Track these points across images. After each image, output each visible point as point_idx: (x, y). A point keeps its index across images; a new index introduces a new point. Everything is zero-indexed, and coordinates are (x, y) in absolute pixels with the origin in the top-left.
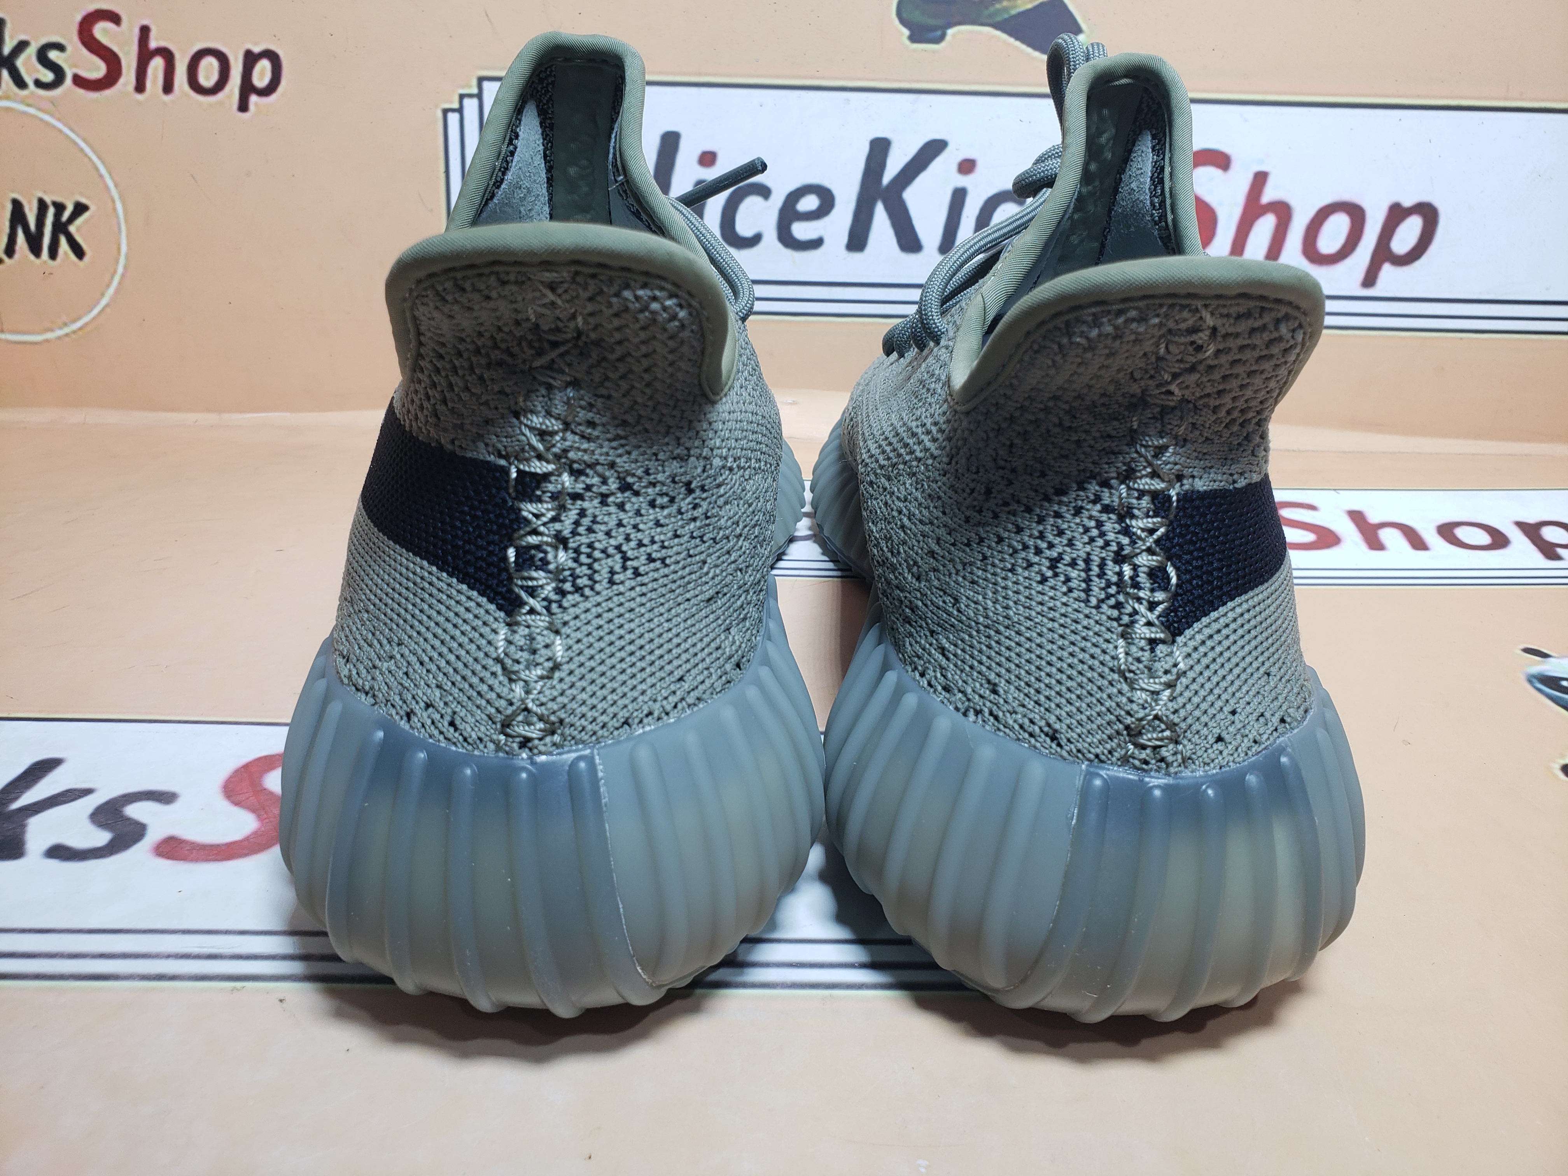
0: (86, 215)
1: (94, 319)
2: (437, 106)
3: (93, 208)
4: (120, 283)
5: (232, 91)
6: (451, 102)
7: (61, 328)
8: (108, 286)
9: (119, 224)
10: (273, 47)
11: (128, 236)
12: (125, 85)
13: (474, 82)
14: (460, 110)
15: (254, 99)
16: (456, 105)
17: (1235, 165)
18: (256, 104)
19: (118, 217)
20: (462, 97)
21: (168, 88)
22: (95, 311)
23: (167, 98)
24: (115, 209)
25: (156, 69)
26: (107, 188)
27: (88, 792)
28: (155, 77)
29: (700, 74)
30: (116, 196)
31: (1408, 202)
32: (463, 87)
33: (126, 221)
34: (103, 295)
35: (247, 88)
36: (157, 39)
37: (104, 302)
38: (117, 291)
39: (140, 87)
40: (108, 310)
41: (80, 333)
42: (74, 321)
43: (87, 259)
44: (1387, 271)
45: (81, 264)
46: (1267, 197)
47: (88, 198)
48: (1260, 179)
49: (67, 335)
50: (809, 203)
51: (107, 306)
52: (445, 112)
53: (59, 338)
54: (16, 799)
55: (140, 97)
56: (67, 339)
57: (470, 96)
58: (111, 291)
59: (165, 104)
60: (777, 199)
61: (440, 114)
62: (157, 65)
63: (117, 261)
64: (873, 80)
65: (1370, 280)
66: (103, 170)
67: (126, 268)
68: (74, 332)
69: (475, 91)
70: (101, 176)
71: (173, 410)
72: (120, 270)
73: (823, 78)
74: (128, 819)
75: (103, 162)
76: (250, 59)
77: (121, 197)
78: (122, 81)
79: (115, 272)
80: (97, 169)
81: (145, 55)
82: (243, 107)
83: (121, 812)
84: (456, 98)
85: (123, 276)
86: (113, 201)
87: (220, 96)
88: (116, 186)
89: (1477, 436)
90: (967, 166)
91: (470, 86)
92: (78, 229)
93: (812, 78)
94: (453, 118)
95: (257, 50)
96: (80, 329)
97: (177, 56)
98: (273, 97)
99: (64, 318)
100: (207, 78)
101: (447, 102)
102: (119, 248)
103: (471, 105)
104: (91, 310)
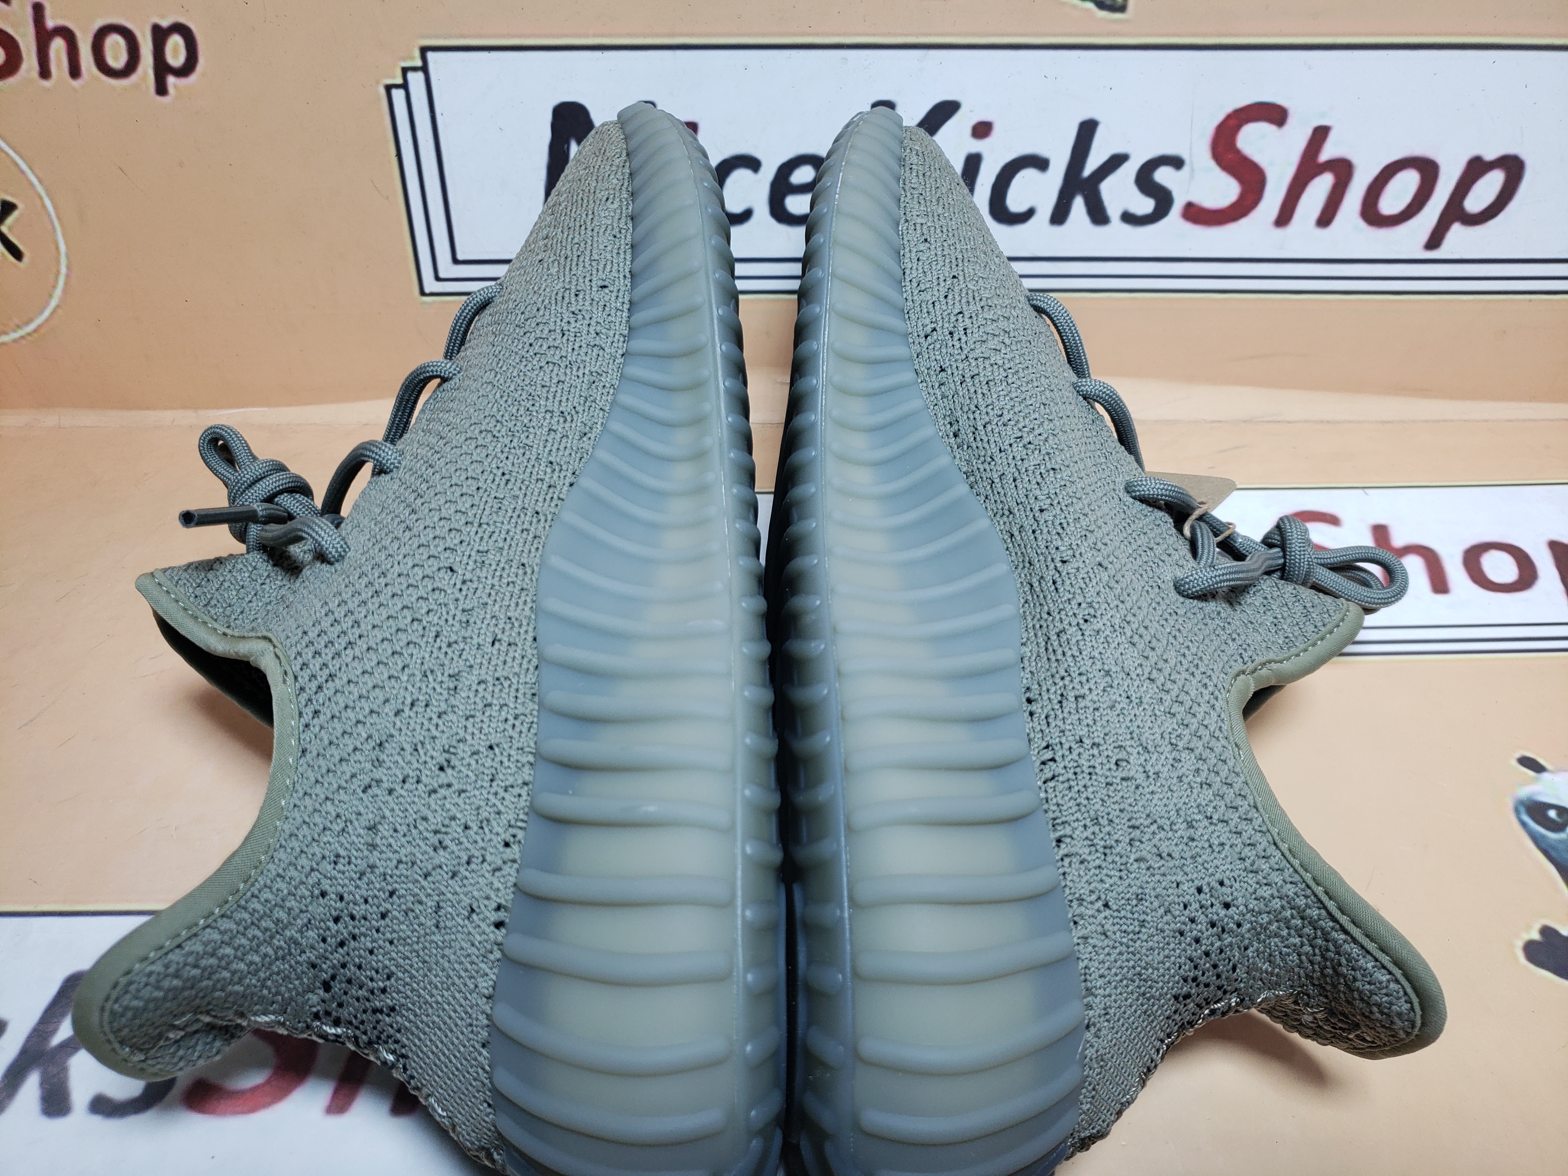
0: (15, 214)
1: (47, 320)
2: (378, 83)
3: (20, 206)
4: (66, 283)
5: (145, 73)
6: (394, 77)
7: (14, 331)
8: (54, 287)
9: (52, 222)
10: (183, 20)
11: (64, 235)
12: (29, 71)
13: (417, 54)
14: (405, 86)
15: (171, 80)
16: (399, 81)
17: (1291, 121)
18: (175, 86)
19: (49, 215)
20: (405, 71)
21: (75, 71)
23: (75, 83)
24: (44, 206)
25: (58, 52)
26: (31, 184)
28: (59, 60)
29: (673, 35)
30: (43, 193)
31: (1490, 155)
32: (404, 59)
34: (51, 296)
35: (162, 69)
36: (52, 18)
37: (54, 303)
38: (65, 291)
39: (45, 73)
40: (60, 311)
41: (36, 335)
42: (26, 323)
43: (26, 259)
44: (1457, 230)
45: (21, 265)
46: (1327, 153)
47: (13, 195)
48: (1320, 134)
49: (22, 337)
51: (58, 307)
52: (389, 88)
53: (15, 341)
54: (54, 1031)
55: (46, 83)
56: (24, 342)
57: (414, 69)
58: (58, 292)
59: (74, 89)
60: (768, 172)
61: (382, 91)
62: (58, 46)
63: (58, 261)
64: (874, 35)
65: (1435, 241)
66: (24, 166)
67: (69, 268)
68: (29, 334)
69: (419, 63)
70: (23, 172)
71: (147, 408)
73: (817, 34)
75: (21, 157)
76: (160, 35)
77: (48, 194)
78: (24, 66)
79: (58, 273)
80: (17, 165)
81: (44, 37)
82: (161, 89)
84: (399, 73)
85: (67, 276)
86: (41, 198)
87: (134, 78)
88: (40, 181)
89: (1533, 398)
90: (982, 130)
91: (412, 58)
92: (10, 229)
93: (803, 35)
94: (398, 95)
95: (165, 23)
97: (79, 34)
98: (193, 78)
99: (16, 321)
100: (116, 58)
101: (389, 77)
102: (57, 248)
103: (416, 80)
104: (41, 312)
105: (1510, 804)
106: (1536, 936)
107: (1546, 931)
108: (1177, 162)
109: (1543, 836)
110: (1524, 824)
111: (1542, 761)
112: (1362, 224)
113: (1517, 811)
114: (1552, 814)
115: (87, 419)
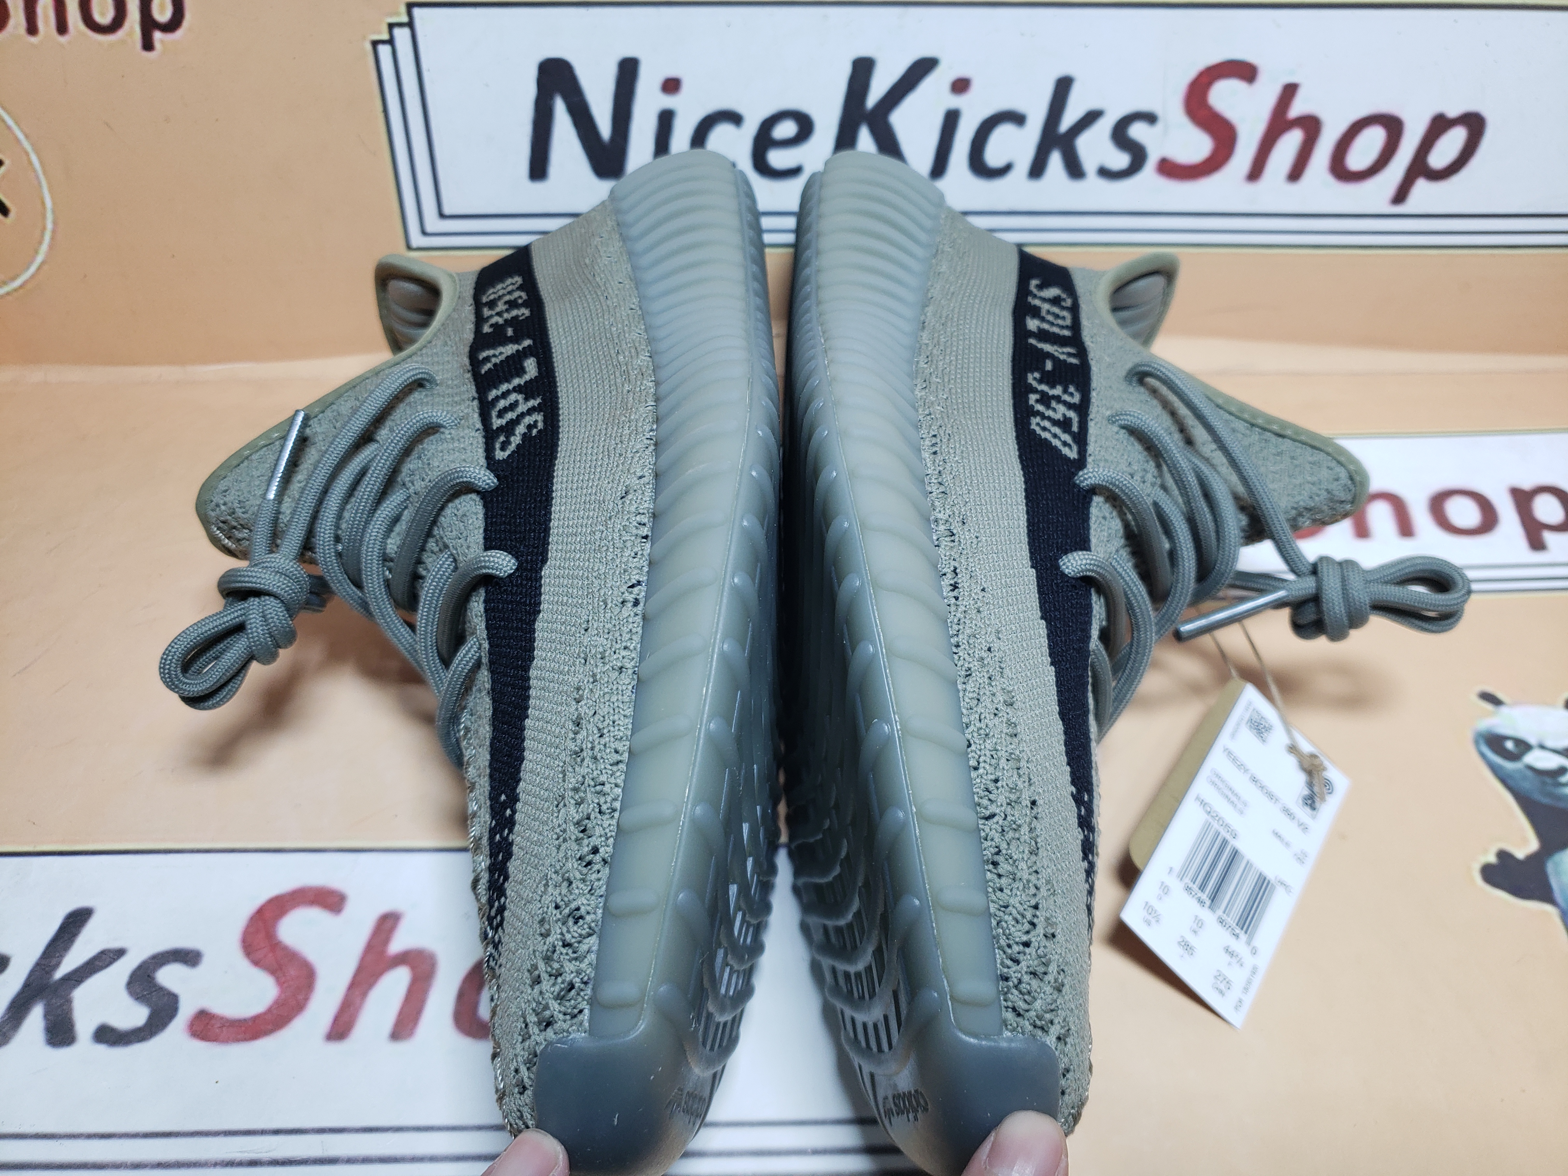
0: (2, 170)
1: (33, 276)
2: (364, 38)
3: (6, 161)
4: (53, 238)
5: (132, 28)
6: (380, 33)
7: (1, 287)
8: (40, 243)
9: (37, 177)
11: (50, 191)
12: (16, 27)
13: (403, 9)
14: (391, 42)
15: (158, 35)
16: (385, 36)
17: (1263, 78)
18: (162, 41)
19: (34, 171)
20: (391, 26)
21: (62, 27)
22: (33, 269)
23: (63, 39)
24: (30, 163)
25: (45, 8)
27: (120, 953)
28: (46, 15)
30: (29, 148)
31: (1453, 112)
32: (390, 15)
33: (45, 173)
34: (36, 252)
35: (149, 25)
37: (40, 259)
38: (51, 247)
39: (32, 29)
40: (46, 267)
41: (21, 291)
42: (13, 279)
43: (12, 215)
44: (1422, 187)
45: (7, 221)
46: (1296, 110)
48: (1290, 91)
50: (786, 129)
51: (43, 263)
52: (375, 44)
53: (1, 297)
54: (57, 965)
57: (400, 25)
58: (44, 247)
59: (62, 46)
60: (751, 127)
61: (369, 47)
62: (46, 3)
63: (44, 217)
65: (1400, 196)
67: (55, 223)
69: (405, 19)
71: (135, 364)
72: (49, 226)
74: (161, 989)
77: (34, 150)
78: (11, 22)
79: (44, 228)
80: (4, 121)
82: (148, 45)
83: (154, 979)
84: (385, 28)
85: (54, 232)
86: (27, 154)
87: (120, 34)
88: (27, 136)
90: (961, 86)
91: (397, 14)
94: (384, 51)
96: (21, 287)
98: (180, 33)
99: (2, 277)
100: (103, 14)
101: (374, 33)
102: (43, 204)
103: (402, 36)
104: (28, 268)
105: (1469, 736)
106: (1492, 859)
107: (1503, 855)
108: (1150, 118)
109: (1501, 767)
110: (1483, 756)
111: (1500, 695)
112: (1330, 179)
113: (1477, 743)
114: (1509, 745)
115: (74, 374)
